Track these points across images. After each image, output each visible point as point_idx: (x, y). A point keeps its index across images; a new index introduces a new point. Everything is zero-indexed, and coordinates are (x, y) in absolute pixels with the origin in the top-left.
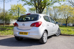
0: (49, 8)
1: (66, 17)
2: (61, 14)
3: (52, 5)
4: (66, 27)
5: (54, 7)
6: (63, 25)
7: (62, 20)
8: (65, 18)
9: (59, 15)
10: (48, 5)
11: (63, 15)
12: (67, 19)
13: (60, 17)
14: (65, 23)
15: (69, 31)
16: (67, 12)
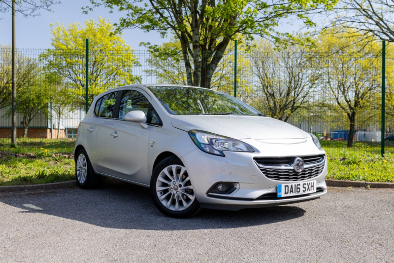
0: (251, 43)
1: (351, 95)
2: (325, 77)
3: (267, 26)
4: (349, 145)
5: (277, 40)
6: (336, 136)
7: (329, 107)
8: (342, 100)
9: (313, 80)
11: (334, 83)
12: (353, 104)
13: (315, 94)
16: (352, 69)
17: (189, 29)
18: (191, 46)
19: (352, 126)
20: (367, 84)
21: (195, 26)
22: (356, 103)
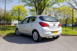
0: (48, 9)
1: (66, 18)
2: (61, 15)
3: (51, 6)
4: (66, 27)
5: (53, 8)
6: (63, 25)
7: (62, 20)
8: (64, 19)
9: (59, 15)
10: (48, 7)
11: (63, 16)
12: (66, 19)
13: (60, 18)
14: (65, 23)
15: (67, 31)
16: (66, 13)
17: (37, 6)
18: (38, 9)
19: (66, 24)
20: (69, 16)
21: (38, 6)
22: (67, 19)
